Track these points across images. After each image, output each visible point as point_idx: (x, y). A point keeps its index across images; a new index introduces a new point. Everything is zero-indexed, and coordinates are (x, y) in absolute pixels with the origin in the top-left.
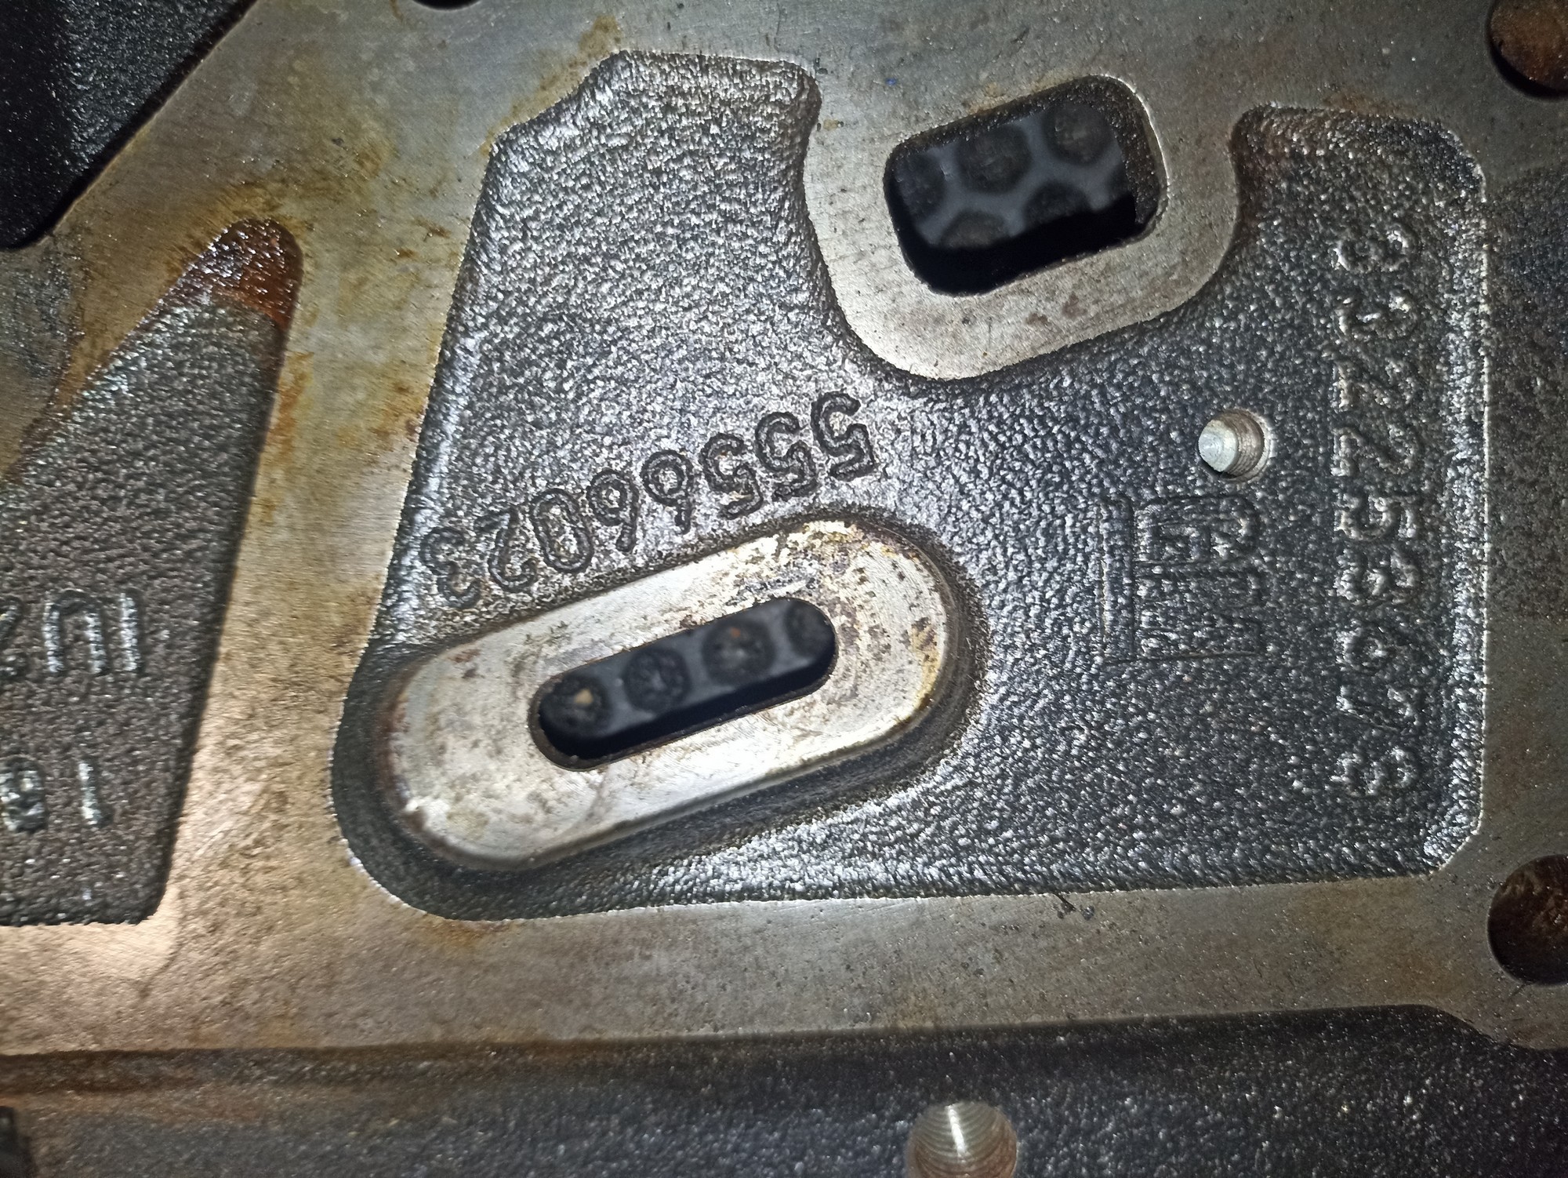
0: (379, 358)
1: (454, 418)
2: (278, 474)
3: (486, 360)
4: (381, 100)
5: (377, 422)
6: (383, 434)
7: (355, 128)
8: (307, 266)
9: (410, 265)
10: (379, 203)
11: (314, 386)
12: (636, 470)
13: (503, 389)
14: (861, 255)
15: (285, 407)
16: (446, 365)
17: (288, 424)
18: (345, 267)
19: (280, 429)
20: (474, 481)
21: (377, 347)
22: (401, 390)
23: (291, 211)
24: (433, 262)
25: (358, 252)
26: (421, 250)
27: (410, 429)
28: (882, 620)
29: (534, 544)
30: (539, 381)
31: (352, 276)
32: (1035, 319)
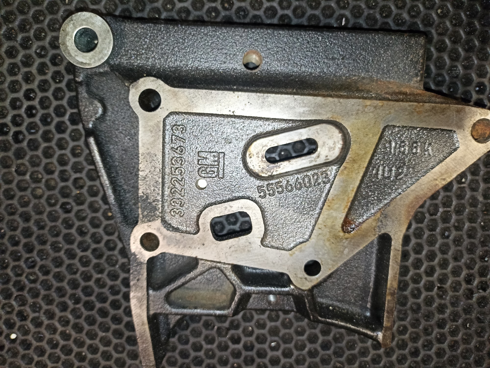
0: (332, 211)
1: (321, 201)
2: (350, 195)
3: (315, 209)
4: (326, 248)
5: (333, 202)
6: (333, 200)
7: (330, 245)
8: (340, 226)
9: (325, 224)
10: (328, 233)
11: (342, 208)
12: (294, 190)
13: (313, 204)
14: (257, 219)
15: (347, 205)
16: (322, 209)
17: (347, 203)
18: (335, 225)
19: (349, 202)
20: (320, 191)
21: (332, 213)
22: (329, 206)
23: (342, 234)
24: (321, 224)
25: (332, 227)
26: (323, 226)
27: (329, 200)
28: (257, 159)
29: (312, 180)
30: (308, 205)
31: (334, 224)
32: (231, 207)
